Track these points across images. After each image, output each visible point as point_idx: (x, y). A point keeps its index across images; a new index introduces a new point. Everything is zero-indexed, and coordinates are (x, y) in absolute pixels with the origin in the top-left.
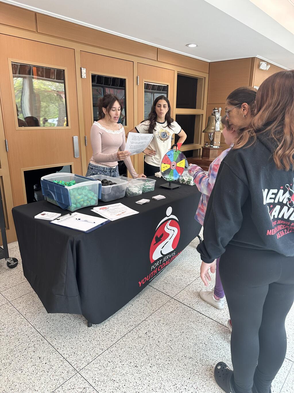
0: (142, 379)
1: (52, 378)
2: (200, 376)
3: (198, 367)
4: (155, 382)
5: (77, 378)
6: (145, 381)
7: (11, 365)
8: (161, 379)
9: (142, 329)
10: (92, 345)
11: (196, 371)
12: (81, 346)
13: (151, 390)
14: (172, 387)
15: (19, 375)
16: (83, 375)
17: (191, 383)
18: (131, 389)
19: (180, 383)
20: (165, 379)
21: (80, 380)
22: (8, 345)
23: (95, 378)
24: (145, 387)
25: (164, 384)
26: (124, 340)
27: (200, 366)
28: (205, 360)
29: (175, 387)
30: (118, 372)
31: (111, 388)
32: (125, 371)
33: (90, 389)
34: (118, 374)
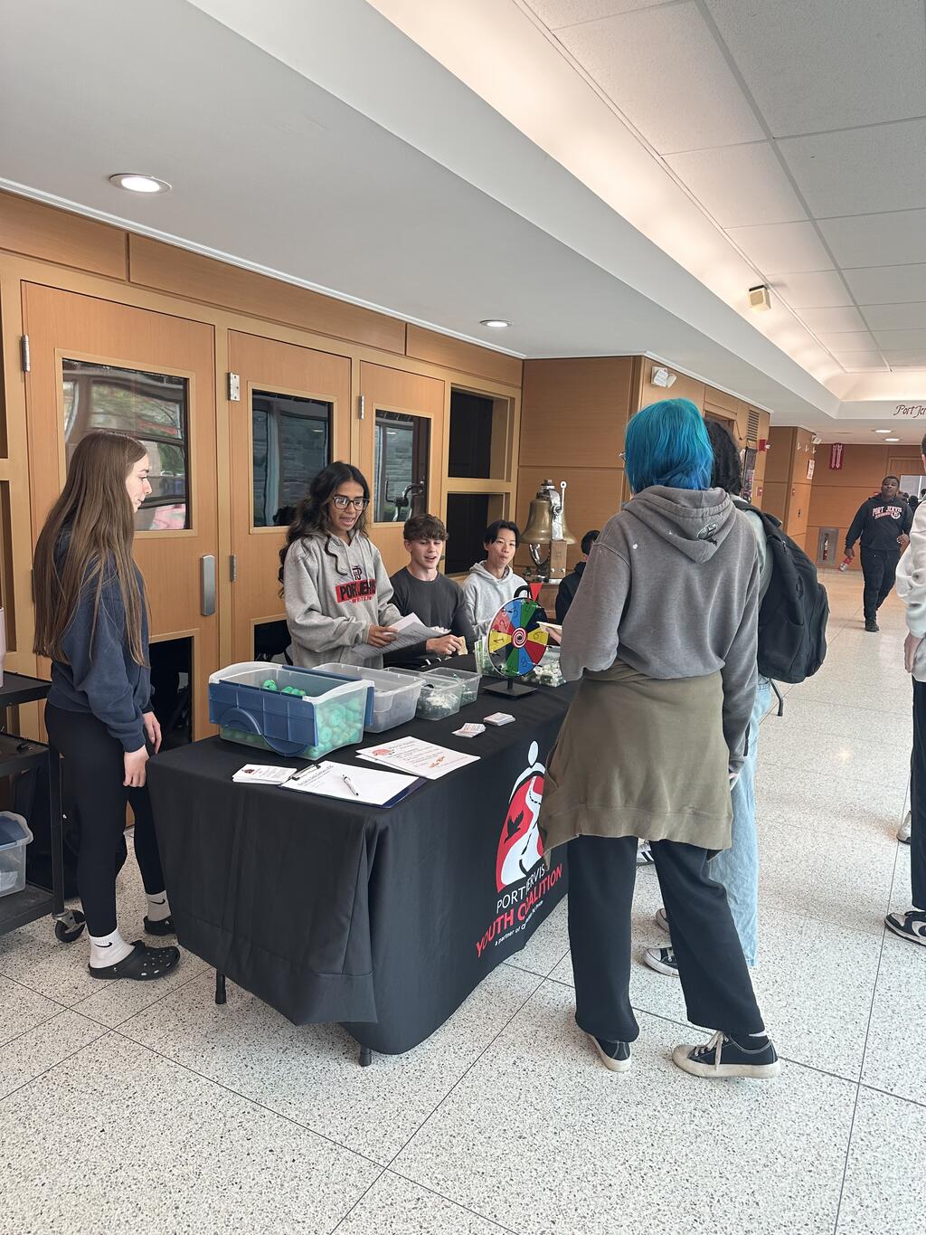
0: (547, 1162)
1: (326, 1190)
2: (674, 1137)
3: (662, 1120)
4: (579, 1163)
5: (389, 1181)
6: (556, 1164)
7: (201, 1177)
8: (589, 1155)
9: (500, 1056)
10: (391, 1106)
11: (661, 1129)
12: (366, 1110)
13: (575, 1179)
14: (620, 1168)
15: (236, 1195)
16: (402, 1172)
17: (660, 1154)
18: (530, 1186)
19: (635, 1157)
20: (598, 1154)
21: (399, 1185)
22: (167, 1132)
23: (435, 1175)
24: (561, 1176)
25: (599, 1163)
26: (467, 1084)
27: (667, 1116)
28: (674, 1103)
29: (627, 1165)
30: (484, 1155)
31: (482, 1190)
32: (500, 1152)
33: (433, 1199)
34: (484, 1159)
